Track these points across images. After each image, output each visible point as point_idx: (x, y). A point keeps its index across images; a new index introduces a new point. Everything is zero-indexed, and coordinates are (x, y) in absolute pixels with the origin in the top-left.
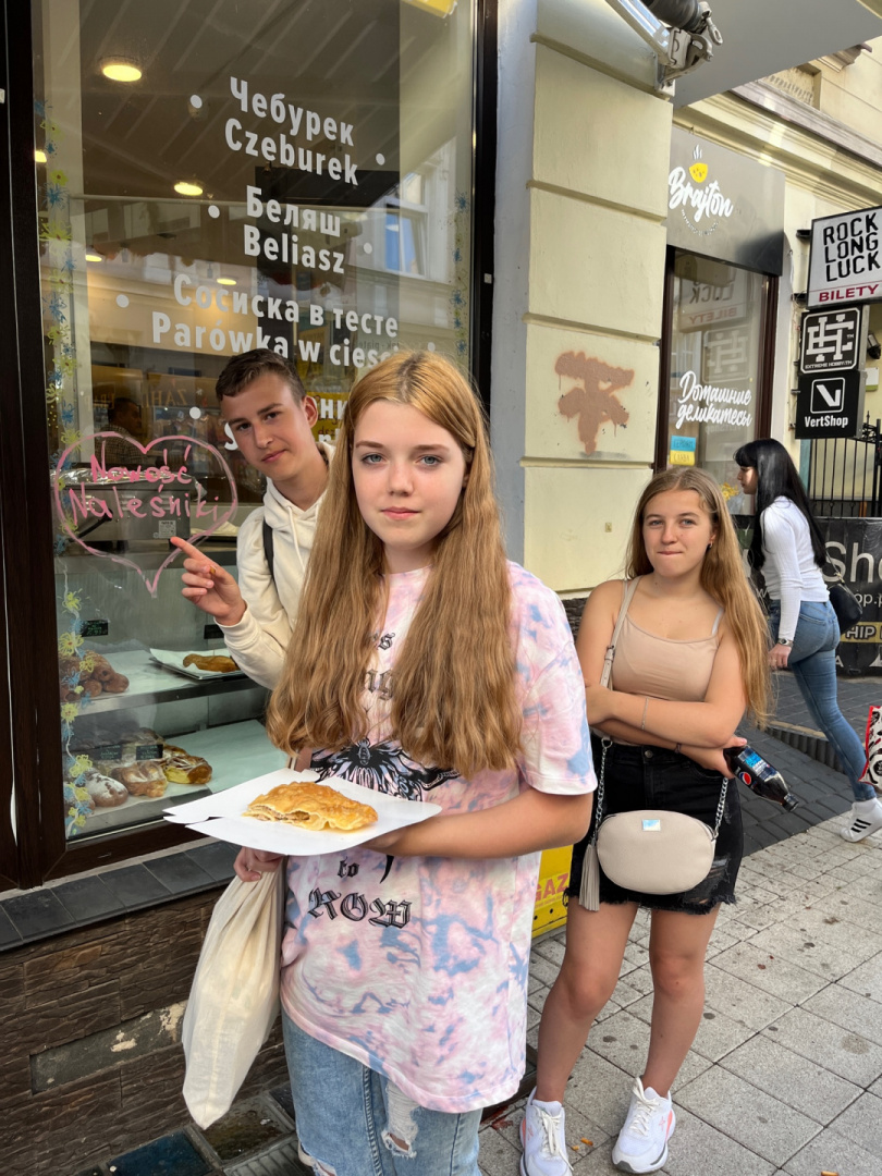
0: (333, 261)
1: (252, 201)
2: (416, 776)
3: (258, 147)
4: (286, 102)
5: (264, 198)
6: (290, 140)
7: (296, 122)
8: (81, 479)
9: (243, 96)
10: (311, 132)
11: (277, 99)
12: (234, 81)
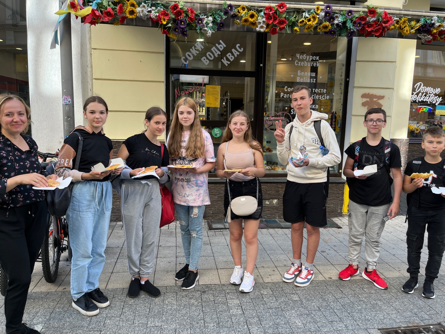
0: (313, 80)
1: (299, 73)
2: (191, 161)
3: (301, 64)
4: (306, 56)
5: (301, 72)
6: (306, 61)
7: (308, 58)
8: (269, 119)
9: (298, 57)
10: (310, 59)
11: (305, 56)
12: (297, 54)
